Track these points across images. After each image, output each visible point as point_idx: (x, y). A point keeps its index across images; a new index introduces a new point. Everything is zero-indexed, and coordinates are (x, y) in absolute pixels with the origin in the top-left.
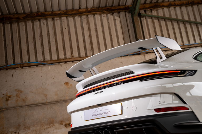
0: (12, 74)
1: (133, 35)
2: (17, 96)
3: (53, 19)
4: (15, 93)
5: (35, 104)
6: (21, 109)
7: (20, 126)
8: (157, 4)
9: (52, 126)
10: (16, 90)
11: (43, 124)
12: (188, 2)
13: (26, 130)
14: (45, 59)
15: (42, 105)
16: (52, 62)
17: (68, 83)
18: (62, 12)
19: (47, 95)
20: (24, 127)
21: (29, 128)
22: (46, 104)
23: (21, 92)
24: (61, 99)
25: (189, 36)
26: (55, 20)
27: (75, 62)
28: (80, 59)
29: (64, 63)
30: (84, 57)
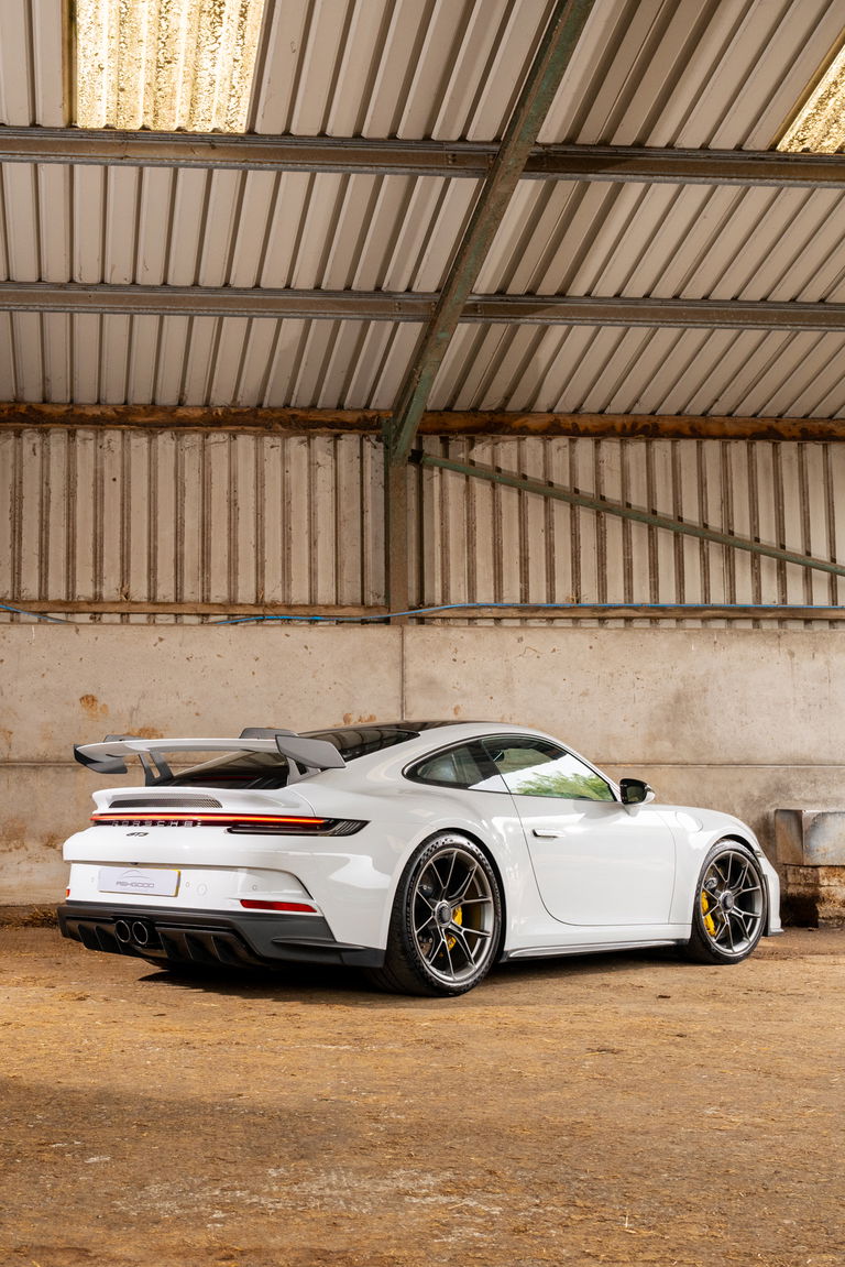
1: (376, 538)
3: (72, 434)
8: (498, 418)
9: (17, 848)
12: (634, 425)
14: (19, 592)
16: (45, 607)
17: (94, 700)
18: (110, 412)
19: (11, 733)
24: (62, 754)
25: (609, 571)
26: (78, 440)
27: (133, 619)
28: (151, 609)
29: (91, 618)
30: (168, 604)
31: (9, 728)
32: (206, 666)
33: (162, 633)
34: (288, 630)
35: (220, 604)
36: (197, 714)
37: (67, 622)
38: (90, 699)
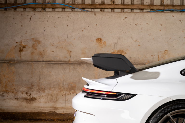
0: (29, 17)
2: (33, 47)
4: (30, 44)
5: (55, 62)
6: (37, 64)
7: (33, 86)
9: (73, 93)
10: (33, 39)
11: (62, 88)
13: (40, 93)
15: (63, 64)
16: (84, 6)
17: (101, 40)
19: (71, 52)
20: (38, 88)
21: (44, 91)
22: (69, 63)
23: (39, 42)
27: (116, 10)
28: (122, 7)
29: (101, 10)
30: (129, 5)
31: (70, 50)
32: (142, 28)
33: (126, 15)
34: (173, 14)
35: (148, 5)
36: (139, 45)
37: (91, 11)
38: (100, 39)
